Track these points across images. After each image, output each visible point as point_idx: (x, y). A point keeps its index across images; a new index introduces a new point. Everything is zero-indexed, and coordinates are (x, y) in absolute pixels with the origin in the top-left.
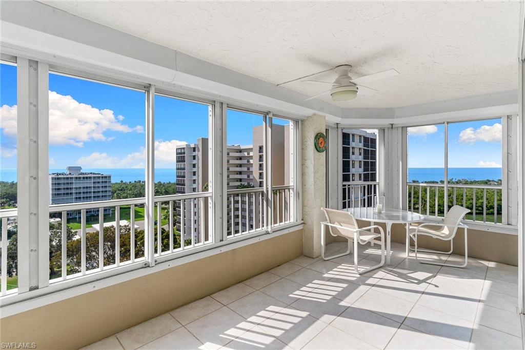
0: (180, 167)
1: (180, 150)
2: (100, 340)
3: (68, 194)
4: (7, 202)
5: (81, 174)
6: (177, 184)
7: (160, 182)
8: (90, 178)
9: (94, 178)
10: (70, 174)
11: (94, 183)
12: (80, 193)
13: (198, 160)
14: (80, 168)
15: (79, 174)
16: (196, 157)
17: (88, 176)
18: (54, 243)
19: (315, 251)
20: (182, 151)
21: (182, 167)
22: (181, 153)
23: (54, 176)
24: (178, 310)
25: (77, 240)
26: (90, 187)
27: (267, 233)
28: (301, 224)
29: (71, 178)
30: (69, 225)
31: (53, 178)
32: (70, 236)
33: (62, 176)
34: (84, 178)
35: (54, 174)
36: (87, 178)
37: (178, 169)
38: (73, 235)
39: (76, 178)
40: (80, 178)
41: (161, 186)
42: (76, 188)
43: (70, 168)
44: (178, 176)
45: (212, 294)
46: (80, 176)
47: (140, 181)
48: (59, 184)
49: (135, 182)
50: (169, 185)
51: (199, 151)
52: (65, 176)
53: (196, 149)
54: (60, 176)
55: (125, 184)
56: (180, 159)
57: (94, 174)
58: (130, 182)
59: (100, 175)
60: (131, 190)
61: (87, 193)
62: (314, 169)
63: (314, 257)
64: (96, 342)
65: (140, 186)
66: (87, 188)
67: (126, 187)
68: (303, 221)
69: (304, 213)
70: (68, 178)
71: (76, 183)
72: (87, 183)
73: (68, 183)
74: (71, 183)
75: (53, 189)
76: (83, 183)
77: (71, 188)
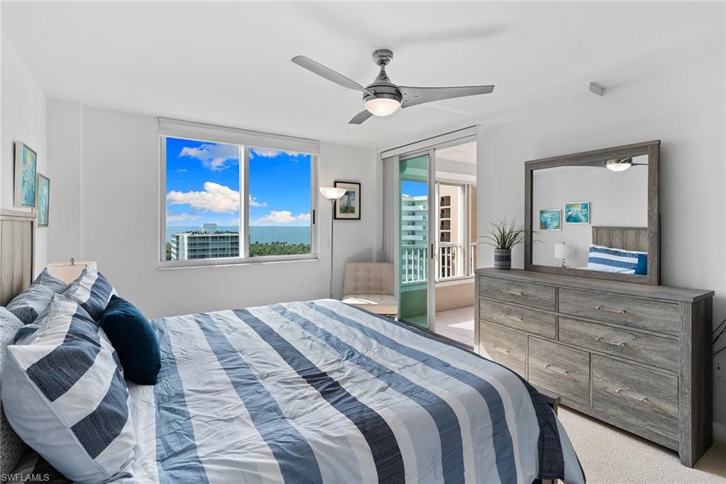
3: (203, 256)
5: (217, 233)
8: (228, 237)
9: (232, 237)
10: (206, 232)
11: (231, 243)
12: (216, 255)
14: (215, 226)
15: (215, 233)
17: (226, 235)
23: (189, 235)
26: (227, 249)
29: (207, 237)
31: (189, 238)
33: (198, 235)
34: (220, 237)
35: (189, 232)
36: (224, 237)
39: (213, 237)
40: (216, 237)
42: (212, 250)
43: (205, 226)
46: (216, 235)
48: (195, 244)
49: (273, 243)
52: (201, 235)
54: (195, 235)
55: (261, 245)
57: (230, 233)
58: (267, 244)
59: (233, 234)
61: (224, 255)
65: (280, 249)
66: (224, 249)
67: (264, 250)
70: (204, 238)
71: (212, 244)
72: (224, 243)
73: (204, 244)
74: (208, 244)
75: (188, 250)
76: (220, 243)
77: (207, 250)
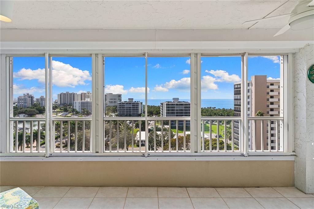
0: (237, 98)
1: (237, 86)
2: (122, 187)
3: (172, 113)
4: (149, 115)
6: (235, 111)
7: (224, 109)
8: (183, 104)
9: (185, 104)
10: (174, 102)
11: (185, 107)
12: (178, 113)
13: (252, 92)
14: (178, 99)
15: (178, 102)
16: (250, 91)
17: (182, 103)
18: (166, 139)
19: (307, 186)
20: (239, 87)
21: (239, 98)
22: (237, 88)
23: (167, 103)
24: (163, 188)
25: (175, 139)
26: (183, 110)
27: (243, 155)
28: (291, 155)
29: (174, 104)
30: (172, 130)
31: (166, 104)
32: (172, 136)
33: (170, 103)
34: (180, 104)
35: (167, 102)
36: (181, 104)
37: (235, 100)
38: (174, 136)
39: (176, 104)
40: (178, 104)
41: (225, 111)
42: (176, 110)
43: (174, 99)
44: (235, 105)
45: (188, 187)
47: (211, 108)
48: (169, 107)
50: (230, 111)
51: (252, 86)
52: (171, 103)
53: (250, 85)
54: (169, 103)
56: (237, 93)
57: (185, 102)
58: (205, 108)
59: (188, 103)
60: (205, 113)
61: (181, 113)
62: (307, 102)
63: (307, 192)
64: (120, 186)
65: (210, 111)
66: (181, 110)
68: (294, 153)
69: (295, 145)
70: (172, 104)
71: (176, 107)
72: (181, 107)
73: (173, 107)
74: (174, 107)
75: (166, 110)
76: (180, 107)
77: (174, 110)
